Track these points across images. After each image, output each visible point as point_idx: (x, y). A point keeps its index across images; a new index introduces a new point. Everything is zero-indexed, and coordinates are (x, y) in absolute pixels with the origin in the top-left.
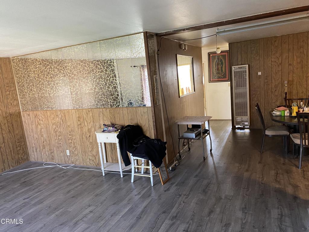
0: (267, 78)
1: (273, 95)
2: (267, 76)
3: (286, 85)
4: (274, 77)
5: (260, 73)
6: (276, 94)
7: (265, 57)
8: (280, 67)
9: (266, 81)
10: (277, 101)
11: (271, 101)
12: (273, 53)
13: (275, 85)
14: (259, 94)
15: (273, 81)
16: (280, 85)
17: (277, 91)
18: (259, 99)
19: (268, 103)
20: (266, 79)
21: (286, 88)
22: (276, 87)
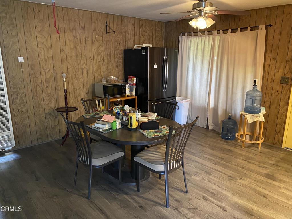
0: (33, 67)
1: (44, 94)
2: (32, 65)
3: (65, 79)
4: (43, 66)
5: (21, 59)
6: (49, 91)
7: (26, 33)
8: (50, 51)
9: (32, 72)
10: (50, 101)
11: (43, 102)
12: (39, 29)
13: (46, 79)
14: (23, 93)
15: (43, 72)
16: (53, 79)
17: (50, 87)
18: (25, 101)
19: (39, 106)
20: (32, 69)
21: (65, 82)
22: (47, 81)
